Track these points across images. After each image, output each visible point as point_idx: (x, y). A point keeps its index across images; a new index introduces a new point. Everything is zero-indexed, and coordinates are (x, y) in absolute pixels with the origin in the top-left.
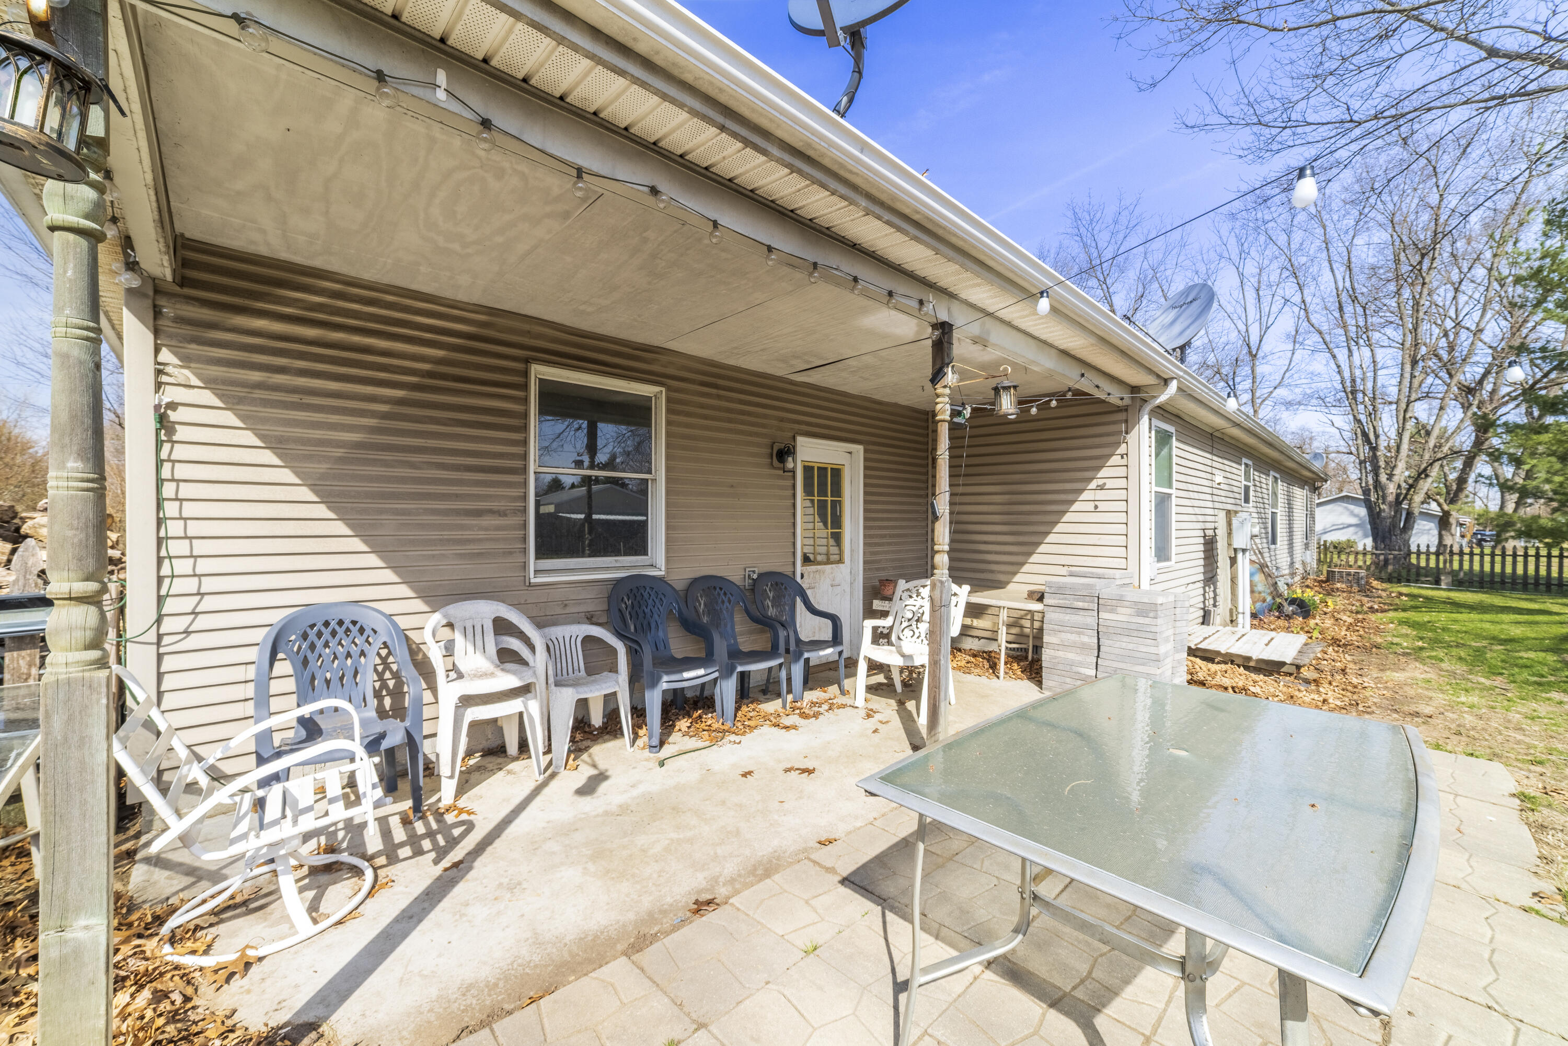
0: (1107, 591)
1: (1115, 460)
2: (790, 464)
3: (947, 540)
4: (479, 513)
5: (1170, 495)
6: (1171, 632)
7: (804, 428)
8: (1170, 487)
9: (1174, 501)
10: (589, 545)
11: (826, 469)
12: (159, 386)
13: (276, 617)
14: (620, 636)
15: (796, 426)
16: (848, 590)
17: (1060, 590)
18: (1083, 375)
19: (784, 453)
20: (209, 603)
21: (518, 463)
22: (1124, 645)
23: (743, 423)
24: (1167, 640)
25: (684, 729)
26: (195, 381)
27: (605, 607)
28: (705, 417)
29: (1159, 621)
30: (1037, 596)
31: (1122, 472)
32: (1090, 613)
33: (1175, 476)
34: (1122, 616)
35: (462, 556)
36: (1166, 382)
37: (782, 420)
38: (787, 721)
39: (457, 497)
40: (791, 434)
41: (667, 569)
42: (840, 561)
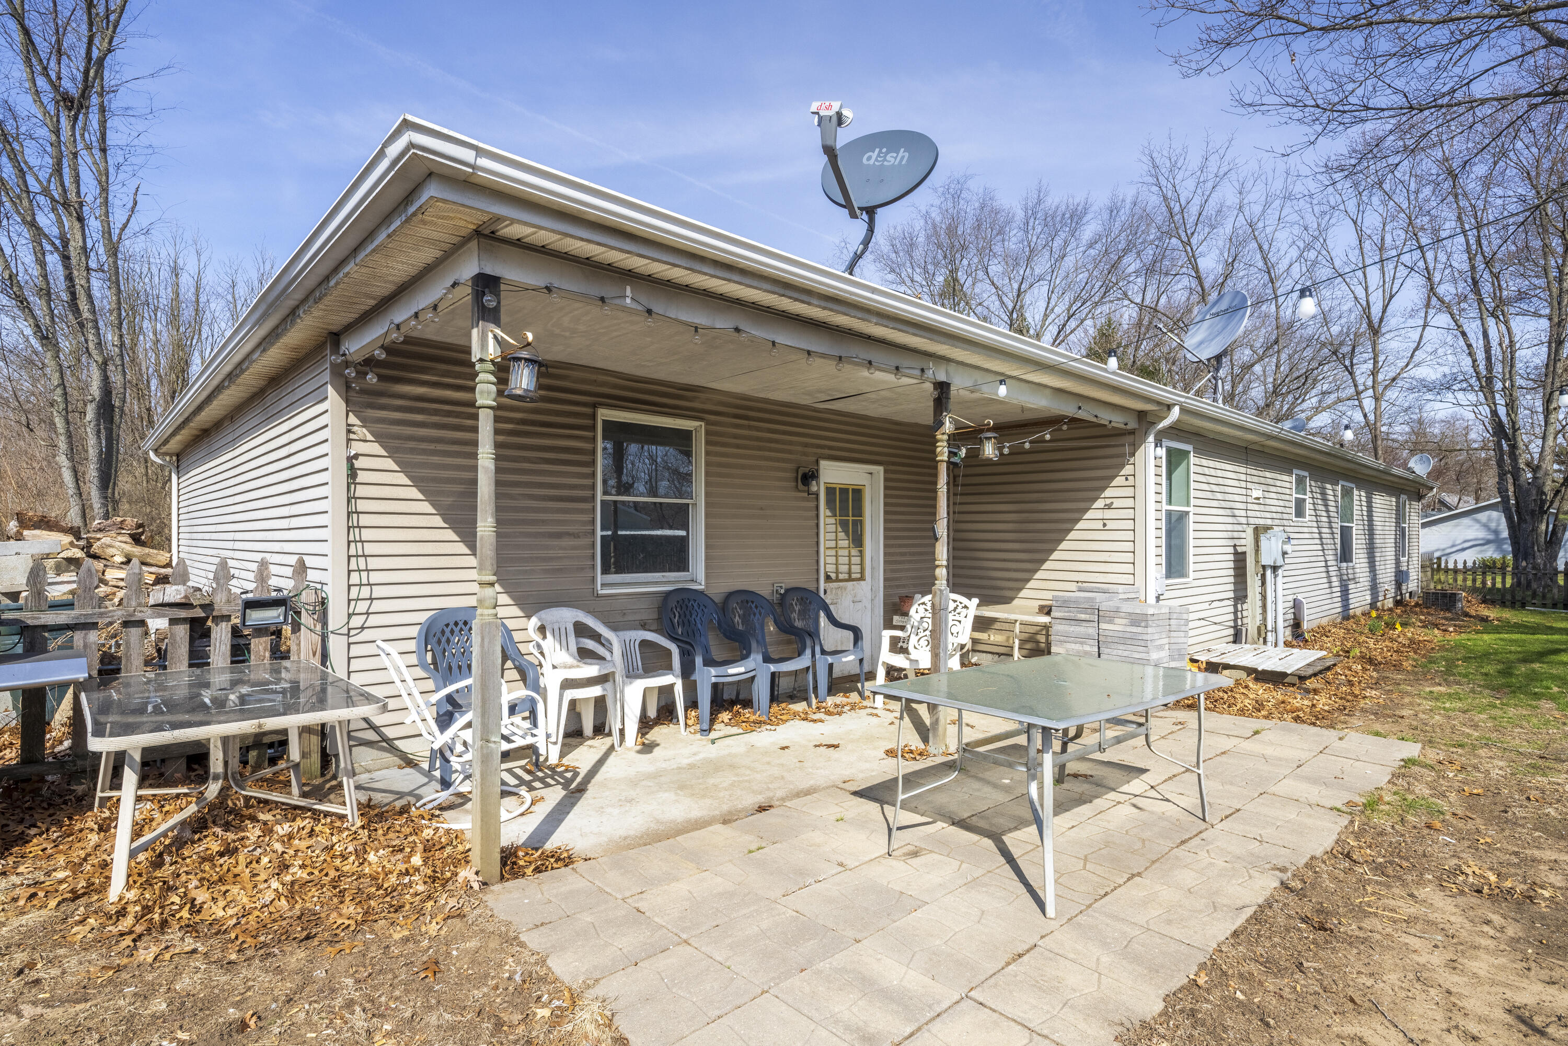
0: (1106, 603)
1: (1119, 481)
2: (814, 488)
3: (945, 556)
4: (559, 535)
5: (1187, 513)
6: (1166, 641)
7: (827, 452)
8: (1188, 505)
9: (1192, 518)
10: (615, 563)
11: (847, 490)
12: (348, 442)
13: (423, 617)
14: (673, 639)
15: (819, 451)
16: (869, 606)
17: (1065, 604)
18: (1080, 408)
19: (809, 477)
20: (377, 606)
21: (588, 493)
22: (1120, 652)
23: (771, 450)
24: (1160, 647)
25: (726, 721)
26: (369, 437)
27: (655, 616)
28: (738, 446)
29: (1150, 630)
30: (1046, 610)
31: (1129, 492)
32: (1091, 624)
33: (1193, 493)
34: (1118, 626)
35: (546, 571)
36: (1169, 407)
37: (806, 445)
38: (815, 717)
39: (543, 522)
40: (814, 459)
41: (707, 583)
42: (862, 578)
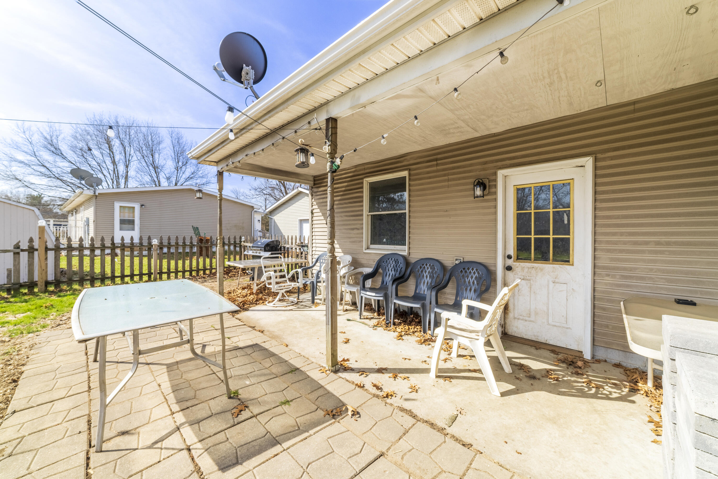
12: (312, 206)
16: (580, 290)
28: (430, 178)
39: (349, 224)
40: (494, 170)
41: (409, 252)
42: (568, 263)
